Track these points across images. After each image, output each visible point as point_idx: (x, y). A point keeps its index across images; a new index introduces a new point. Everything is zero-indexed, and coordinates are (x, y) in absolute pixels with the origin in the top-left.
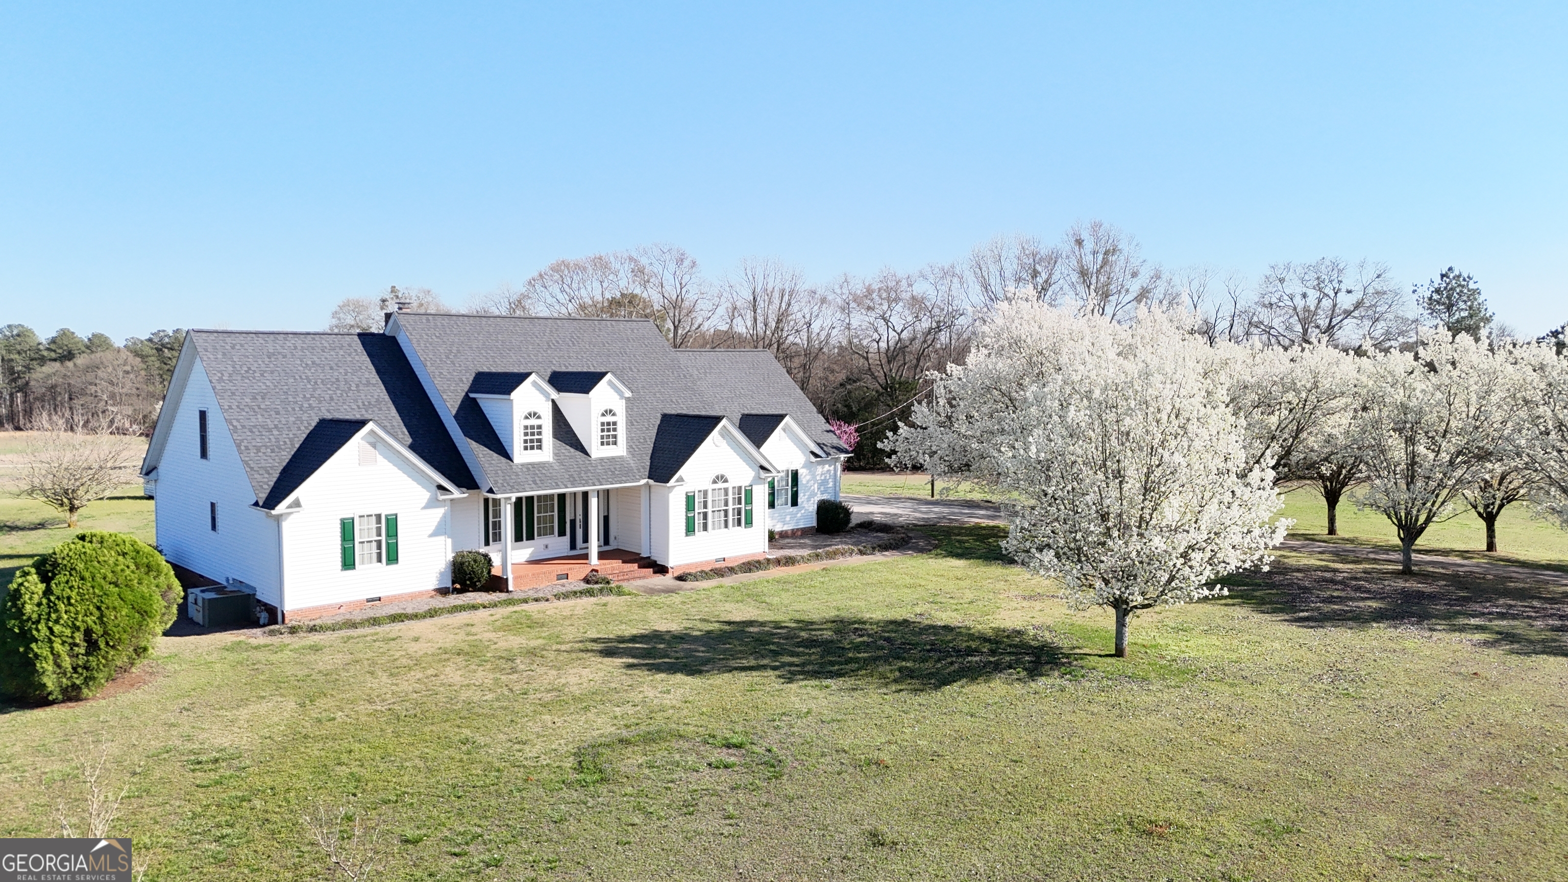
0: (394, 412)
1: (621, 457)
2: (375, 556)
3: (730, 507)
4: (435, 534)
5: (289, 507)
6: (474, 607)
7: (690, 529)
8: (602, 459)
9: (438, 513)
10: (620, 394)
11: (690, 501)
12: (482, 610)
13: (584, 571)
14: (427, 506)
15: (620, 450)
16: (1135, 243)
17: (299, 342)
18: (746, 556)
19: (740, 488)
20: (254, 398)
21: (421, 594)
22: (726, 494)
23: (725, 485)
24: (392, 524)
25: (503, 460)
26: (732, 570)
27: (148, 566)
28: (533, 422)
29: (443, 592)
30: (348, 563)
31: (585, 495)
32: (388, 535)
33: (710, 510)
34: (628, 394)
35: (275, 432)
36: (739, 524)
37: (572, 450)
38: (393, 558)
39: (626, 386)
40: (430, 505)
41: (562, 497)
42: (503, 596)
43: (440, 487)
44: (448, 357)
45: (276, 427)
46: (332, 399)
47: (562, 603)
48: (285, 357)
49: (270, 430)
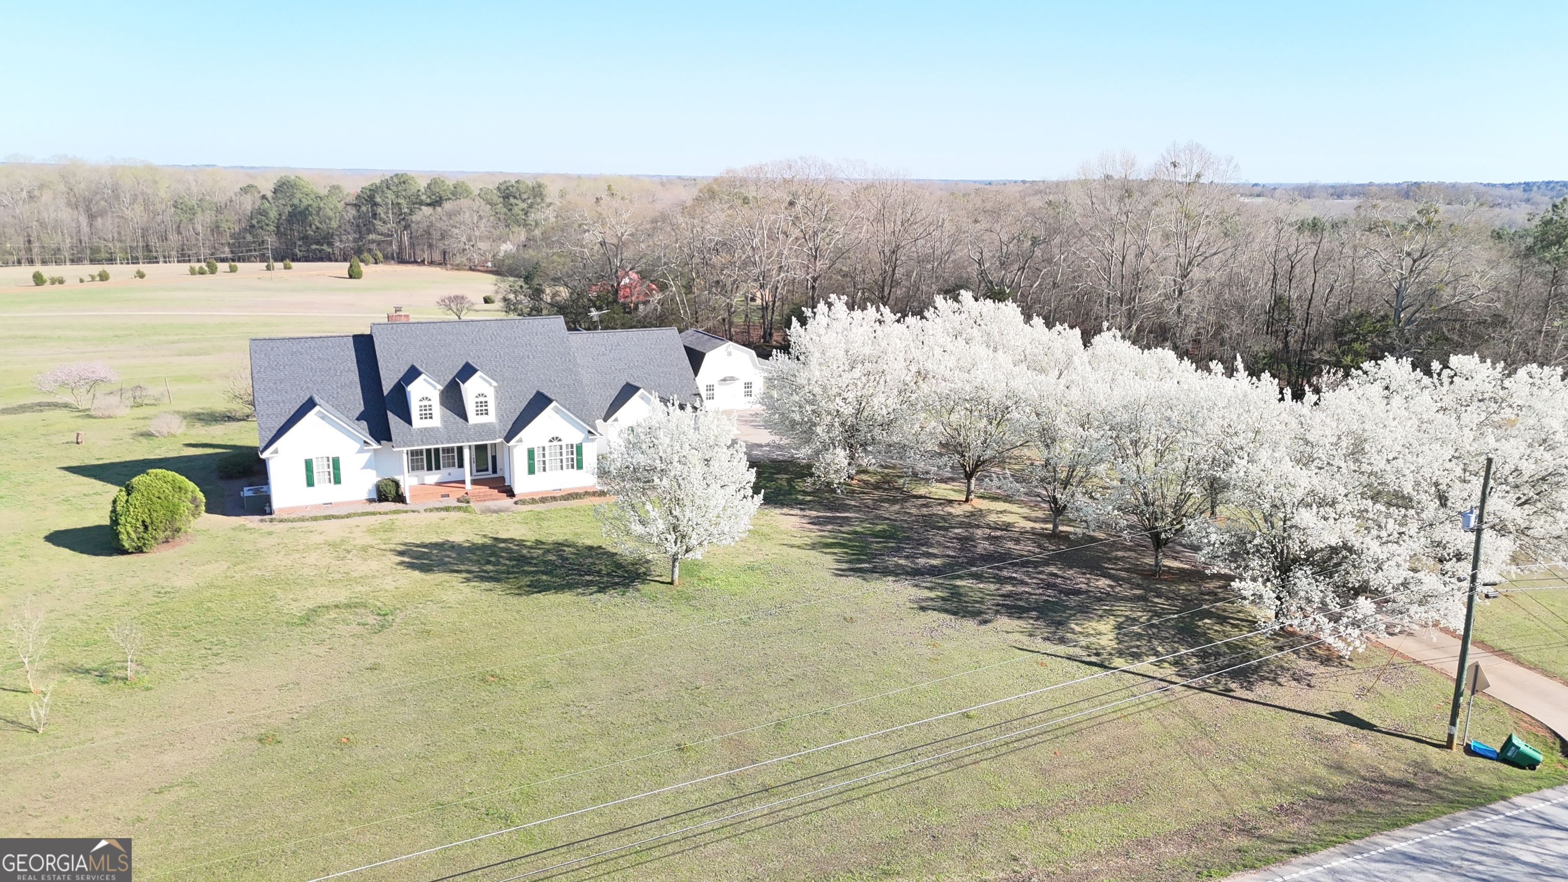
0: (359, 390)
1: (491, 424)
2: (327, 480)
3: (564, 457)
4: (365, 467)
5: (272, 453)
6: (374, 514)
7: (531, 471)
8: (476, 425)
9: (366, 456)
10: (490, 384)
11: (531, 453)
12: (379, 516)
13: (460, 493)
14: (359, 452)
15: (491, 418)
17: (313, 343)
18: (570, 489)
19: (572, 446)
20: (275, 383)
21: (357, 502)
22: (561, 448)
23: (560, 443)
24: (336, 462)
25: (407, 425)
26: (554, 499)
27: (180, 488)
28: (426, 403)
29: (371, 501)
30: (310, 483)
31: (460, 449)
32: (334, 468)
33: (547, 459)
34: (495, 384)
35: (282, 405)
36: (573, 467)
37: (457, 418)
38: (337, 481)
39: (493, 379)
40: (360, 451)
42: (400, 506)
43: (365, 442)
44: (396, 354)
45: (283, 401)
46: (322, 382)
47: (428, 514)
48: (301, 354)
49: (279, 404)
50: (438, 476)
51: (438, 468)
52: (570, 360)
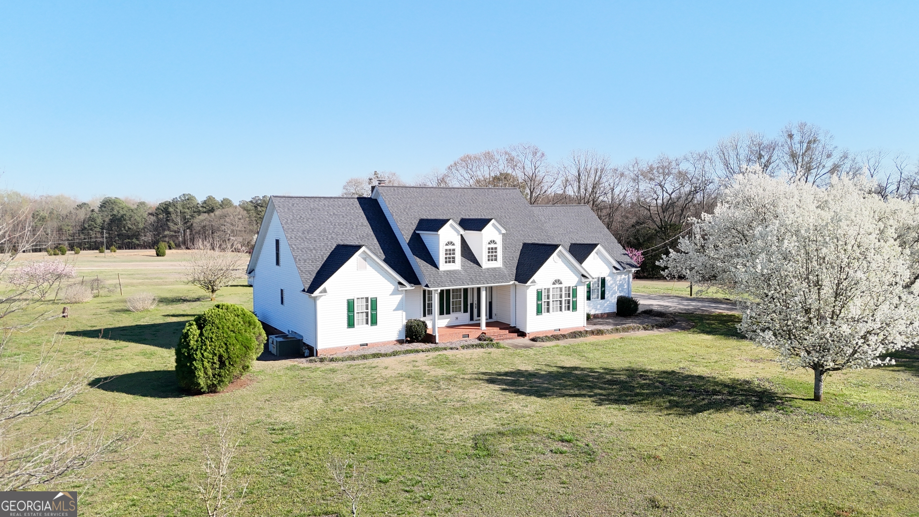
0: (376, 241)
1: (499, 268)
2: (365, 321)
3: (563, 299)
4: (396, 310)
5: (321, 292)
6: (417, 351)
7: (539, 311)
8: (488, 269)
9: (399, 297)
10: (499, 231)
11: (539, 294)
12: (421, 353)
13: (478, 333)
14: (393, 294)
15: (499, 264)
16: (829, 135)
17: (326, 202)
18: (572, 328)
19: (570, 287)
20: (303, 233)
21: (389, 343)
22: (561, 291)
23: (560, 286)
24: (374, 303)
25: (434, 268)
26: (564, 336)
27: (249, 322)
28: (450, 247)
29: (401, 342)
30: (351, 324)
31: (479, 289)
32: (372, 309)
33: (551, 300)
34: (504, 231)
35: (314, 252)
36: (569, 309)
37: (472, 263)
38: (374, 322)
39: (503, 227)
40: (394, 293)
41: (466, 290)
42: (433, 345)
43: (400, 283)
44: (405, 211)
45: (314, 248)
46: (343, 233)
47: (465, 351)
48: (319, 210)
49: (311, 251)
50: (448, 320)
51: (448, 313)
52: (537, 221)
